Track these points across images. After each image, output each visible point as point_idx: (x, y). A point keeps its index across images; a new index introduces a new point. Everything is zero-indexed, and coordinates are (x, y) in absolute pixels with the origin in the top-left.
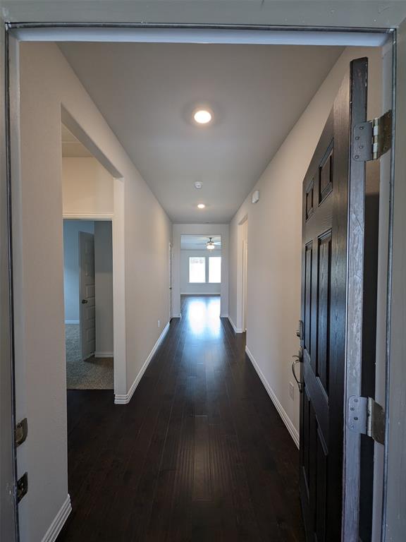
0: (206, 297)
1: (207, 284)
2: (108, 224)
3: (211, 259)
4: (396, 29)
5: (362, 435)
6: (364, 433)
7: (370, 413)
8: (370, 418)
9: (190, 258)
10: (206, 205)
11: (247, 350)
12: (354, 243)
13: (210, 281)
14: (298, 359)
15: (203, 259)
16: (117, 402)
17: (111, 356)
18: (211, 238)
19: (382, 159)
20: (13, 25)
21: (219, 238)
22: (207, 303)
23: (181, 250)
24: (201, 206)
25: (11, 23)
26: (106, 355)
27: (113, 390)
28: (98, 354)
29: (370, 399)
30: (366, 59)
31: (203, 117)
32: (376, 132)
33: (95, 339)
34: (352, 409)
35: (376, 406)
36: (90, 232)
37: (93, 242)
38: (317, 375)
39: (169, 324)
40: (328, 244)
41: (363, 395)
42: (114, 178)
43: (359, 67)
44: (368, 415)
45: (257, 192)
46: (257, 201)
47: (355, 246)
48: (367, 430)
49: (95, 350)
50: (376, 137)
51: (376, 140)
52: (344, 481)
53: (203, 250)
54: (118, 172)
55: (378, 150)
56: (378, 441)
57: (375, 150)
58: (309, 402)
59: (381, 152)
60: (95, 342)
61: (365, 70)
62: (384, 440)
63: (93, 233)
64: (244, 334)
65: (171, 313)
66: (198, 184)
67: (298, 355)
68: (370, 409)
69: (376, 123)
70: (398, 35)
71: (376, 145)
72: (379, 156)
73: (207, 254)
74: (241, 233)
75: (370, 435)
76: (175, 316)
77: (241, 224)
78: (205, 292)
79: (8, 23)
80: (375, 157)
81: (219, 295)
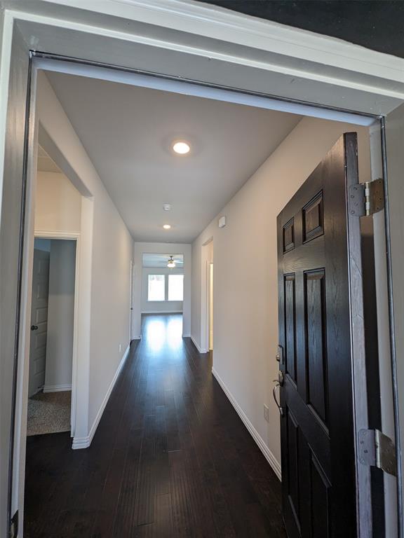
0: (166, 315)
1: (166, 301)
2: (73, 243)
3: (171, 277)
4: (384, 117)
5: (371, 467)
6: (374, 465)
7: (378, 445)
8: (378, 450)
9: (149, 276)
10: (171, 226)
11: (214, 370)
12: (355, 287)
13: (170, 299)
14: (278, 383)
15: (163, 276)
16: (75, 446)
17: (69, 389)
18: (171, 257)
19: (375, 216)
20: (38, 54)
21: (181, 257)
22: (166, 321)
23: (143, 267)
24: (167, 227)
25: (36, 52)
26: (62, 387)
27: (69, 433)
28: (47, 389)
29: (377, 431)
30: (356, 133)
31: (181, 148)
32: (367, 193)
33: (45, 370)
34: (362, 442)
35: (383, 438)
36: (46, 250)
37: (48, 260)
38: (309, 403)
39: (129, 348)
40: (319, 281)
41: (370, 428)
42: (83, 197)
43: (350, 138)
44: (376, 447)
45: (224, 218)
46: (224, 226)
47: (356, 289)
48: (376, 461)
49: (44, 384)
50: (368, 198)
51: (368, 200)
52: (357, 516)
53: (163, 268)
54: (88, 191)
55: (370, 208)
56: (388, 472)
57: (368, 208)
58: (297, 429)
59: (373, 210)
60: (45, 373)
61: (355, 142)
62: (397, 472)
63: (49, 251)
64: (209, 354)
65: (131, 335)
66: (167, 207)
67: (278, 379)
68: (378, 440)
69: (367, 186)
70: (386, 122)
71: (368, 204)
72: (371, 214)
73: (167, 272)
74: (206, 254)
75: (379, 467)
76: (135, 337)
77: (204, 245)
78: (165, 311)
79: (33, 51)
80: (368, 214)
81: (181, 313)
